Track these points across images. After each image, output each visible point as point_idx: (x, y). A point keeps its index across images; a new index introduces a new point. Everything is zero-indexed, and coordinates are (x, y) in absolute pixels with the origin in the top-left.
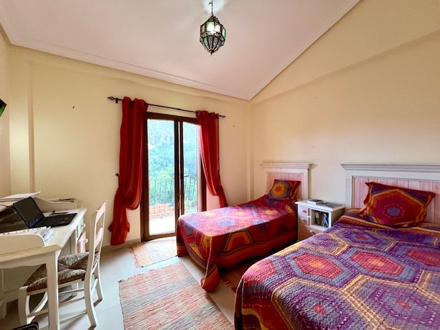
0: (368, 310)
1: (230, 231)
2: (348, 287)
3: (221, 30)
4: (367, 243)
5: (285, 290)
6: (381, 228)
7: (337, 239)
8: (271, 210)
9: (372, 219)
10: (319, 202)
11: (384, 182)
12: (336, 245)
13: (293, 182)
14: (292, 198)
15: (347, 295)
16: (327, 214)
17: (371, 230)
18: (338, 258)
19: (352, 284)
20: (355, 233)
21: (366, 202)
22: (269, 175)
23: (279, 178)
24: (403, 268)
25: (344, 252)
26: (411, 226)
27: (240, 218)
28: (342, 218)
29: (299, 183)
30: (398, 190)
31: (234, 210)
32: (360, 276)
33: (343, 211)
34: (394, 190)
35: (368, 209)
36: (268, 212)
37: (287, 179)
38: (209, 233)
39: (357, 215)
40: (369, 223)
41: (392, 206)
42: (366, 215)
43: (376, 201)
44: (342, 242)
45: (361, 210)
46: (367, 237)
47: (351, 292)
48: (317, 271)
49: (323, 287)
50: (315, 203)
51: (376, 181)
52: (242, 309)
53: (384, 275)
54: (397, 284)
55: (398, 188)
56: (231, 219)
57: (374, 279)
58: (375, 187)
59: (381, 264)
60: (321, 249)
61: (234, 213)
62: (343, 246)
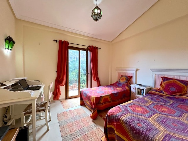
0: (160, 126)
1: (102, 95)
2: (151, 118)
3: (100, 12)
4: (160, 102)
5: (125, 118)
6: (167, 96)
7: (148, 100)
8: (119, 88)
9: (163, 92)
10: (140, 85)
11: (169, 77)
12: (147, 102)
13: (129, 77)
14: (129, 83)
15: (151, 120)
16: (144, 90)
17: (162, 97)
18: (148, 107)
19: (153, 117)
20: (155, 98)
21: (161, 85)
22: (119, 73)
23: (123, 75)
24: (176, 112)
25: (150, 105)
26: (180, 95)
27: (106, 91)
28: (150, 92)
29: (132, 77)
30: (175, 80)
31: (104, 87)
32: (157, 114)
33: (151, 89)
34: (173, 80)
35: (161, 88)
36: (118, 89)
37: (126, 75)
38: (94, 96)
39: (157, 91)
40: (162, 94)
41: (172, 87)
42: (161, 91)
43: (165, 85)
44: (149, 101)
45: (158, 89)
46: (161, 99)
47: (153, 120)
48: (139, 111)
49: (141, 117)
50: (138, 85)
51: (165, 76)
52: (108, 125)
53: (167, 114)
54: (172, 117)
55: (175, 79)
56: (103, 91)
57: (163, 115)
58: (165, 79)
59: (166, 110)
60: (140, 103)
61: (104, 89)
62: (150, 103)
